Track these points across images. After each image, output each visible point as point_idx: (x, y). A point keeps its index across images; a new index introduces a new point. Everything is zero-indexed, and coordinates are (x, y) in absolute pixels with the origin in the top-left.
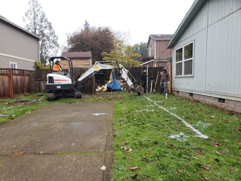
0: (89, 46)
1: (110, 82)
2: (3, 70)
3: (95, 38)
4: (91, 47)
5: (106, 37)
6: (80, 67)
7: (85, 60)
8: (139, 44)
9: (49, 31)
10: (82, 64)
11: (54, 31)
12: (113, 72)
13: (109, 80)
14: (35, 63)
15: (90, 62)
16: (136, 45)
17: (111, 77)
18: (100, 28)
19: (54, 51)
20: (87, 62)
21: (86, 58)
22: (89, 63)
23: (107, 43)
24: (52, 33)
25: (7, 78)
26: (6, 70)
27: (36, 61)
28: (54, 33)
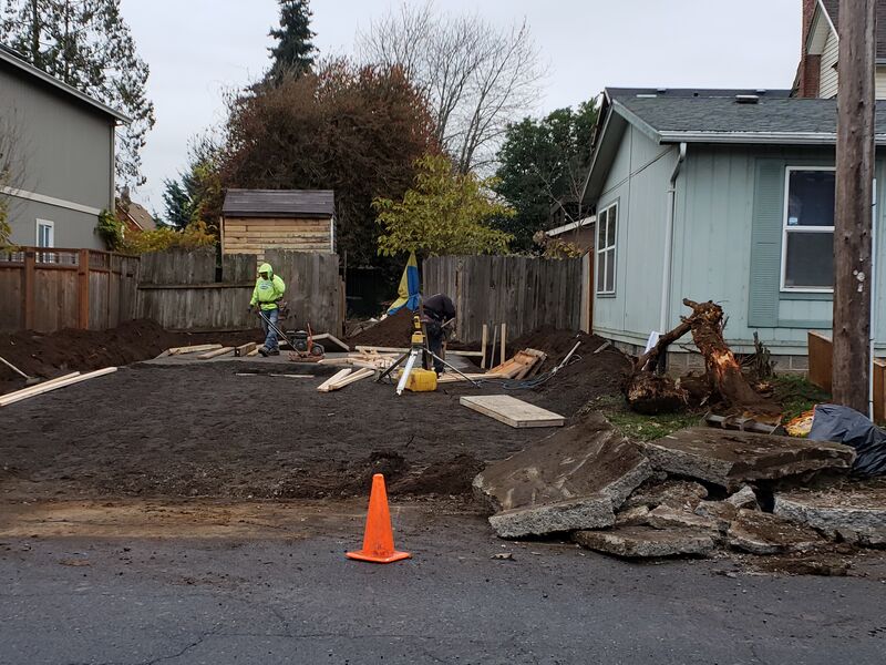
0: (320, 152)
1: (398, 304)
2: (61, 254)
3: (345, 118)
4: (327, 155)
5: (390, 114)
6: (290, 246)
7: (310, 222)
8: (576, 110)
9: (102, 38)
10: (299, 237)
11: (130, 39)
12: (411, 268)
13: (395, 296)
14: (100, 217)
15: (327, 230)
16: (556, 114)
17: (403, 286)
18: (366, 72)
19: (127, 140)
20: (318, 231)
21: (316, 217)
22: (326, 234)
23: (397, 140)
24: (122, 51)
25: (73, 278)
26: (70, 255)
27: (105, 212)
28: (130, 49)
